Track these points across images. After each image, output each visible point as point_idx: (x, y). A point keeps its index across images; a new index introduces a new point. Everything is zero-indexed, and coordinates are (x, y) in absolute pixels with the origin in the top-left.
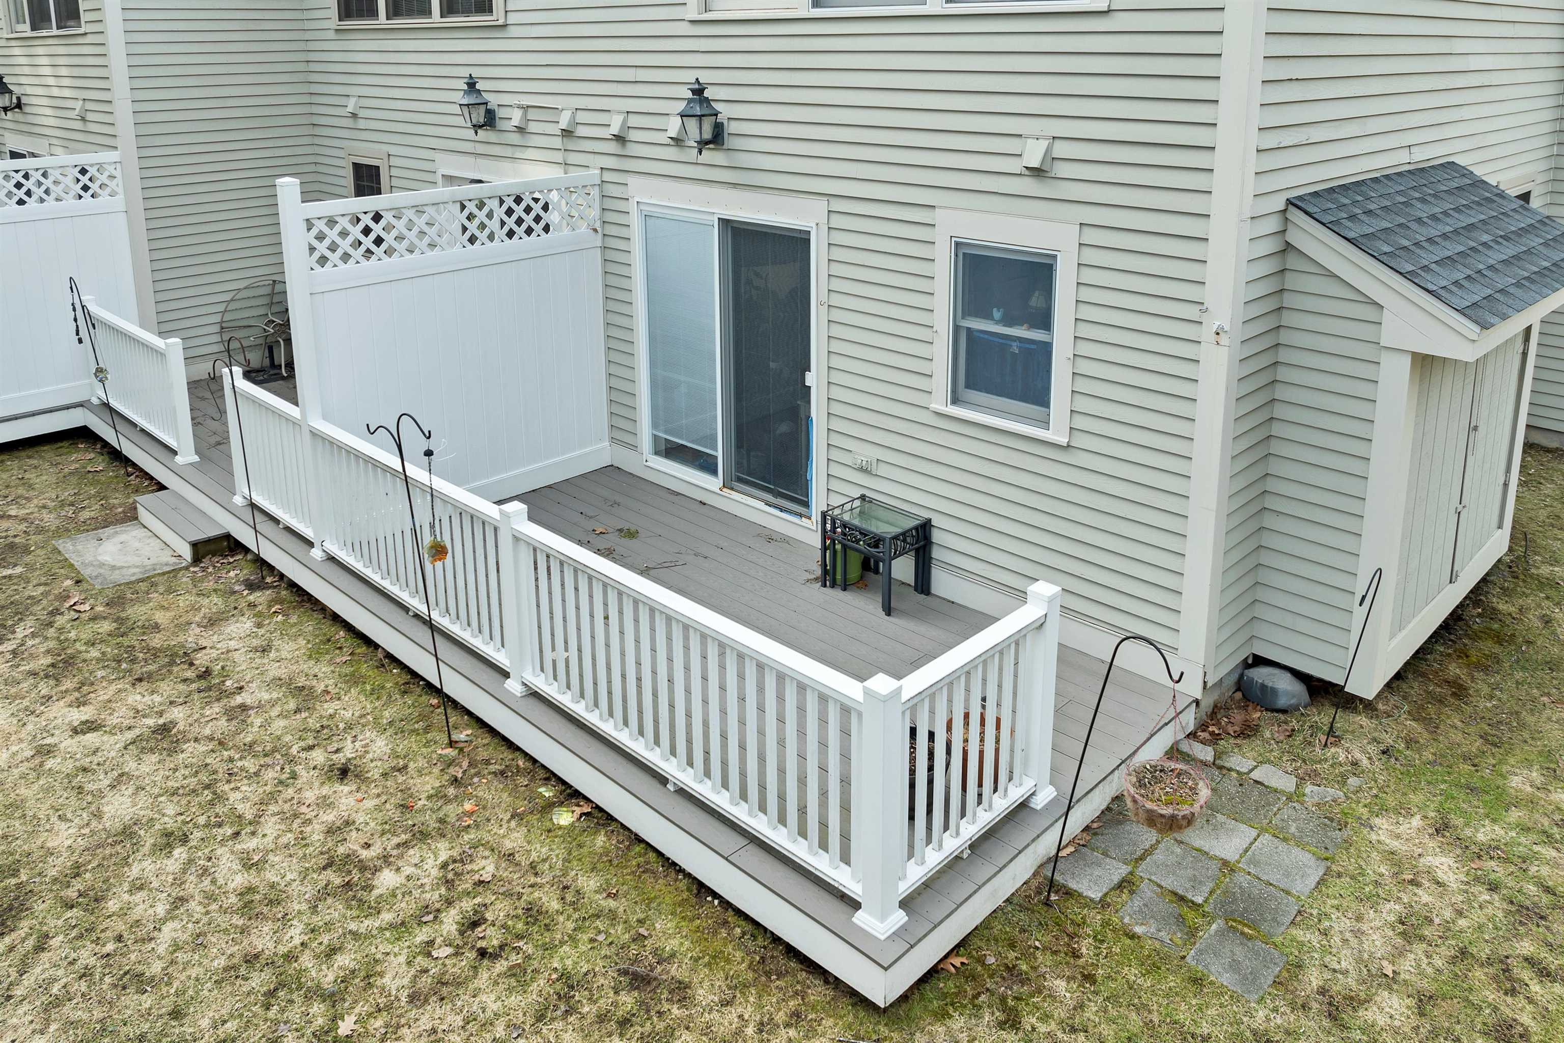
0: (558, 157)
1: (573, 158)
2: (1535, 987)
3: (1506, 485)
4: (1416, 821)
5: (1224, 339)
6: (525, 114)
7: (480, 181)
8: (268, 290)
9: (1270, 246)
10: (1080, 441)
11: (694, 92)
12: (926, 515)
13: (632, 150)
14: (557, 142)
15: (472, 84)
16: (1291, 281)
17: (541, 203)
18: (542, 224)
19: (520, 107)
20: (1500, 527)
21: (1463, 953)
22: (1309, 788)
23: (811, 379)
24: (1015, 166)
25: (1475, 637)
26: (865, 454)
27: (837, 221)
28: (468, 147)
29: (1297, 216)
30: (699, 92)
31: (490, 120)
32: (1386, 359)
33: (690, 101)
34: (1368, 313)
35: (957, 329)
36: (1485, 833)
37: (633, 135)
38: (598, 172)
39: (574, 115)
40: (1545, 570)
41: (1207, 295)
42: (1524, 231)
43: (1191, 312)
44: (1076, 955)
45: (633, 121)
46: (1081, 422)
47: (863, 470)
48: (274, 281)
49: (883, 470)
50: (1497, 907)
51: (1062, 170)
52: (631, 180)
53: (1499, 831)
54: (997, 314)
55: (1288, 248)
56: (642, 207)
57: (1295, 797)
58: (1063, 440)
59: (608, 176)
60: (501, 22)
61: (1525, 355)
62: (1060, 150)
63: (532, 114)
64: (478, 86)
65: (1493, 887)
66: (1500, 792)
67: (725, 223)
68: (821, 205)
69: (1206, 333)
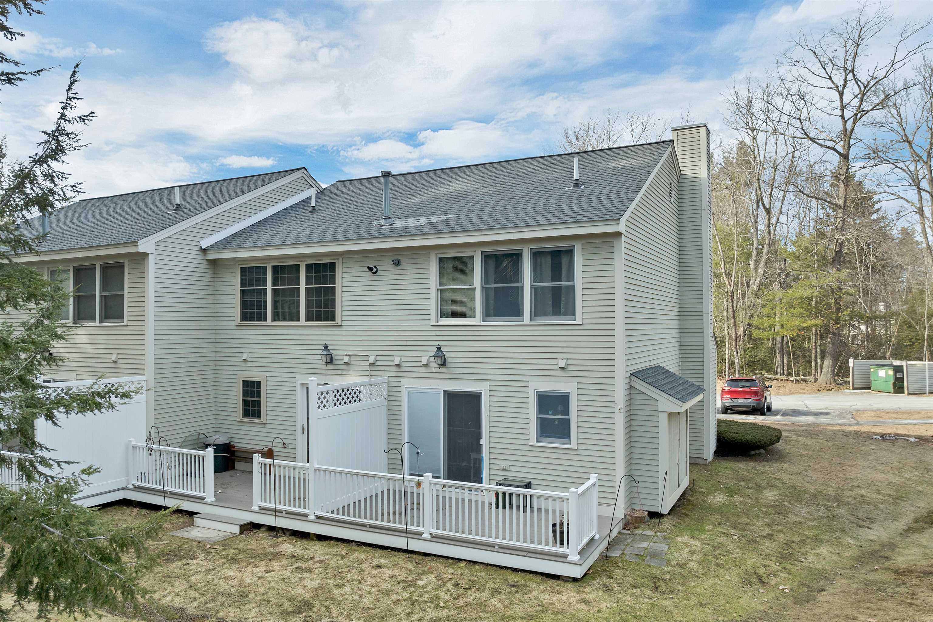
0: (367, 373)
1: (373, 373)
2: (722, 557)
3: (687, 462)
4: (686, 537)
5: (622, 411)
6: (350, 358)
7: (327, 384)
8: (197, 437)
9: (628, 387)
10: (581, 447)
11: (438, 348)
12: (529, 480)
13: (403, 369)
14: (368, 368)
15: (326, 347)
16: (633, 396)
17: (358, 391)
18: (359, 398)
19: (346, 355)
20: (687, 475)
21: (705, 555)
22: (658, 534)
23: (482, 442)
24: (556, 367)
25: (686, 505)
26: (504, 464)
27: (492, 388)
28: (323, 372)
29: (633, 378)
30: (439, 348)
31: (331, 361)
32: (660, 415)
33: (436, 351)
34: (654, 403)
35: (537, 418)
36: (703, 537)
37: (404, 364)
38: (387, 378)
39: (375, 358)
40: (700, 490)
41: (616, 399)
42: (683, 383)
43: (612, 404)
44: (618, 566)
45: (404, 359)
46: (581, 441)
47: (504, 470)
48: (199, 433)
49: (512, 469)
50: (710, 547)
51: (571, 368)
52: (403, 380)
53: (706, 536)
54: (550, 412)
55: (631, 387)
56: (408, 389)
57: (655, 536)
58: (576, 447)
59: (390, 379)
60: (340, 324)
61: (687, 421)
62: (570, 362)
63: (352, 358)
64: (328, 348)
65: (708, 544)
66: (704, 530)
67: (445, 392)
68: (487, 383)
69: (616, 410)
